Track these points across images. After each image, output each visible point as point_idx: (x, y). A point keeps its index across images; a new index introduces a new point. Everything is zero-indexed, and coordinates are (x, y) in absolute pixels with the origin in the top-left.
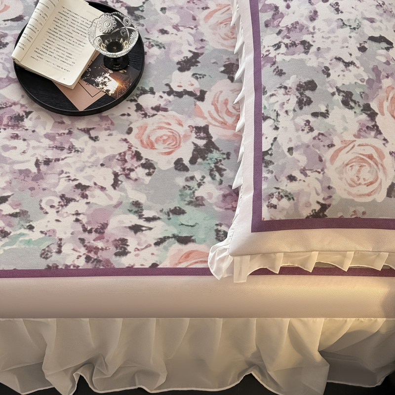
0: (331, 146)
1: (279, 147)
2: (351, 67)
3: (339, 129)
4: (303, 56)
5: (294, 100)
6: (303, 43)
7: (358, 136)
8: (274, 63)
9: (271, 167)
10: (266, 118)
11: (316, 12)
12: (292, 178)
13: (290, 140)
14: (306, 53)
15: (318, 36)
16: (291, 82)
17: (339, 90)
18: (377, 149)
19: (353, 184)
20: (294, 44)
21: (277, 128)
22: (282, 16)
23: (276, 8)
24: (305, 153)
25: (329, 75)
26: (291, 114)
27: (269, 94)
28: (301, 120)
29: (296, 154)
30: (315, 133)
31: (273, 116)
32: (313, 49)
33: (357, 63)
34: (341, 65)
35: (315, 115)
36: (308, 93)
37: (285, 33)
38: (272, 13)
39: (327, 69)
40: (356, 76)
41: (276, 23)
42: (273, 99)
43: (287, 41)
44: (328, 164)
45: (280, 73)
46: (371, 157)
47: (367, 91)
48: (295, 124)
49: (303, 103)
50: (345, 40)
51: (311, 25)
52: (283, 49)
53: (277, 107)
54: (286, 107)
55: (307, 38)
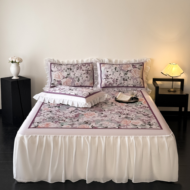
0: (133, 77)
1: (133, 84)
2: (121, 73)
3: (131, 75)
4: (119, 80)
5: (126, 81)
6: (116, 80)
7: (132, 73)
8: (119, 84)
9: (136, 85)
10: (128, 86)
11: (111, 78)
12: (138, 82)
13: (132, 82)
14: (118, 79)
15: (115, 78)
16: (123, 82)
17: (125, 75)
18: (133, 70)
19: (138, 74)
20: (116, 81)
21: (130, 84)
22: (111, 83)
23: (109, 84)
24: (134, 80)
25: (122, 76)
26: (128, 82)
27: (124, 85)
28: (129, 81)
29: (134, 81)
30: (131, 79)
31: (128, 84)
32: (118, 78)
33: (120, 72)
34: (120, 75)
35: (128, 79)
36: (125, 79)
37: (114, 83)
38: (110, 84)
39: (121, 77)
40: (122, 73)
41: (112, 84)
42: (125, 85)
43: (116, 82)
44: (136, 77)
45: (121, 83)
46: (135, 71)
47: (124, 71)
48: (130, 81)
49: (126, 80)
50: (116, 74)
51: (113, 79)
52: (117, 83)
53: (127, 84)
54: (127, 82)
55: (115, 79)
